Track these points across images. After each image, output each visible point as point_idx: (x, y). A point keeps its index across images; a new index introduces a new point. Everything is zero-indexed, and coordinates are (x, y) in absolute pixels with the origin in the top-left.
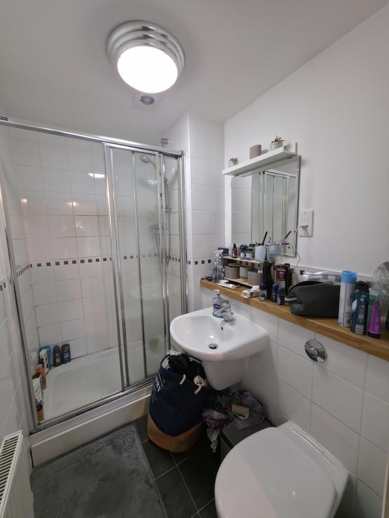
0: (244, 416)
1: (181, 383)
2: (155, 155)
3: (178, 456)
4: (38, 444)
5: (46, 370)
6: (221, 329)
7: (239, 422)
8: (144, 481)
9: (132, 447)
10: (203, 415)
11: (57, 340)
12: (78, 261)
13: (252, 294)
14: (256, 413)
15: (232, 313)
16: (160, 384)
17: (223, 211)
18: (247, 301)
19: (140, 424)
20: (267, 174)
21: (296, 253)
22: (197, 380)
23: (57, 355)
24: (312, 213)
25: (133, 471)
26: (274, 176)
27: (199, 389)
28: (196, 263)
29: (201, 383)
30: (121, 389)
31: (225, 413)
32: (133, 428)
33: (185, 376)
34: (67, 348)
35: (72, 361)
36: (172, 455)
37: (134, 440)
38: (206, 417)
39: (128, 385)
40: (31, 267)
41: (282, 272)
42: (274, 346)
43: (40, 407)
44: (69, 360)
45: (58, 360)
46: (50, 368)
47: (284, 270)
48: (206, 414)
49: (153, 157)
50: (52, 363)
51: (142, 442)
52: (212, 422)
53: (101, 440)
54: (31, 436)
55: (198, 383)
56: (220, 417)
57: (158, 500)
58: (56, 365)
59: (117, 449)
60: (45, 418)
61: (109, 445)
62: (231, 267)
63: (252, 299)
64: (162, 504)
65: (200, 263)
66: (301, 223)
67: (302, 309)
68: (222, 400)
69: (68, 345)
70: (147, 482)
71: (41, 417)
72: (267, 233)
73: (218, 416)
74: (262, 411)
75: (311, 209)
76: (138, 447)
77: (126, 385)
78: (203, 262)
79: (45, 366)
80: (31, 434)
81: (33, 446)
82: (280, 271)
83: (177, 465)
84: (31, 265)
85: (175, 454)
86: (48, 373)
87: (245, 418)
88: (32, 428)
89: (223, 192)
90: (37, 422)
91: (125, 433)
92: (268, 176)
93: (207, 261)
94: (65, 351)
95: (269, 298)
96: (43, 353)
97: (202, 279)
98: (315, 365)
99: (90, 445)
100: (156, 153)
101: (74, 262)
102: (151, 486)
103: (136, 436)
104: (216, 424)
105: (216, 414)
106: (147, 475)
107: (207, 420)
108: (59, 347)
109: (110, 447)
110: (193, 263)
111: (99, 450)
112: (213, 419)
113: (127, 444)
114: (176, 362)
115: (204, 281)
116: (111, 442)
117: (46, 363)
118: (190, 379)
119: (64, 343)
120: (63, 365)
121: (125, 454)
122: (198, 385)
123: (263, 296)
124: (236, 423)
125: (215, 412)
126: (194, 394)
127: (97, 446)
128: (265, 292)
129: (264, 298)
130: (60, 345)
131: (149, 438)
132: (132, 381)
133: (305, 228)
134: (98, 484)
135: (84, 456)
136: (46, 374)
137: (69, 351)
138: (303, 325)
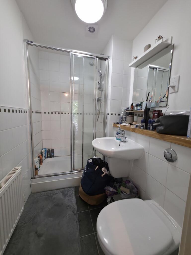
0: (126, 193)
1: (95, 169)
2: (94, 58)
3: (91, 206)
4: (34, 183)
5: (44, 158)
6: (119, 145)
7: (122, 195)
8: (72, 211)
9: (71, 196)
10: (105, 188)
11: (49, 147)
12: (60, 113)
13: (137, 126)
14: (134, 193)
15: (125, 138)
16: (86, 170)
17: (129, 88)
18: (134, 130)
19: (76, 189)
20: (158, 70)
21: (167, 104)
22: (103, 169)
23: (49, 153)
24: (178, 77)
25: (69, 206)
26: (163, 71)
27: (104, 174)
28: (112, 114)
29: (105, 171)
30: (70, 171)
31: (116, 190)
32: (73, 189)
33: (97, 167)
34: (53, 151)
35: (54, 157)
36: (88, 205)
37: (72, 194)
38: (106, 189)
39: (74, 169)
40: (42, 113)
41: (156, 114)
42: (146, 155)
43: (36, 169)
44: (53, 156)
45: (49, 156)
46: (46, 158)
47: (157, 113)
48: (106, 188)
49: (93, 59)
50: (47, 156)
51: (76, 196)
52: (109, 192)
53: (59, 190)
54: (32, 179)
55: (103, 171)
56: (113, 191)
57: (76, 221)
58: (48, 157)
59: (65, 195)
60: (38, 174)
61: (61, 193)
62: (130, 116)
63: (136, 129)
64: (78, 223)
65: (114, 114)
66: (171, 84)
67: (163, 129)
68: (117, 185)
69: (53, 150)
70: (73, 212)
71: (36, 173)
72: (149, 93)
73: (112, 190)
74: (137, 192)
75: (178, 75)
76: (73, 197)
77: (73, 169)
78: (116, 114)
79: (43, 156)
80: (32, 178)
81: (32, 184)
82: (155, 114)
83: (89, 210)
84: (42, 112)
85: (90, 205)
86: (44, 160)
87: (127, 194)
88: (32, 176)
89: (130, 78)
90: (34, 174)
91: (69, 190)
92: (159, 71)
93: (118, 115)
94: (52, 152)
95: (146, 128)
96: (43, 151)
97: (114, 123)
98: (169, 164)
99: (54, 191)
100: (95, 57)
101: (59, 113)
102: (75, 214)
103: (73, 192)
104: (110, 193)
105: (111, 189)
106: (74, 209)
107: (106, 190)
108: (50, 150)
109: (61, 194)
110: (110, 114)
111: (57, 194)
112: (109, 191)
113: (69, 195)
114: (95, 160)
115: (115, 124)
116: (63, 192)
117: (43, 155)
118: (100, 168)
119: (52, 149)
120: (51, 159)
121: (67, 198)
122: (104, 172)
123: (143, 126)
124: (121, 195)
125: (111, 188)
126: (101, 176)
127: (56, 192)
128: (144, 124)
129: (143, 128)
130: (50, 149)
131: (79, 195)
132: (75, 168)
133: (173, 87)
134: (53, 206)
135: (50, 194)
136: (43, 160)
137: (53, 152)
138: (163, 139)
